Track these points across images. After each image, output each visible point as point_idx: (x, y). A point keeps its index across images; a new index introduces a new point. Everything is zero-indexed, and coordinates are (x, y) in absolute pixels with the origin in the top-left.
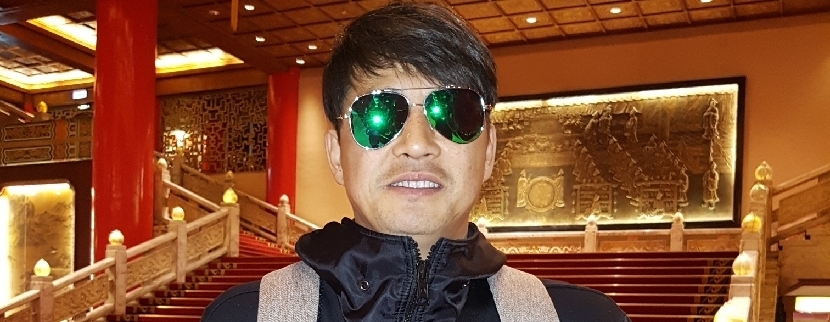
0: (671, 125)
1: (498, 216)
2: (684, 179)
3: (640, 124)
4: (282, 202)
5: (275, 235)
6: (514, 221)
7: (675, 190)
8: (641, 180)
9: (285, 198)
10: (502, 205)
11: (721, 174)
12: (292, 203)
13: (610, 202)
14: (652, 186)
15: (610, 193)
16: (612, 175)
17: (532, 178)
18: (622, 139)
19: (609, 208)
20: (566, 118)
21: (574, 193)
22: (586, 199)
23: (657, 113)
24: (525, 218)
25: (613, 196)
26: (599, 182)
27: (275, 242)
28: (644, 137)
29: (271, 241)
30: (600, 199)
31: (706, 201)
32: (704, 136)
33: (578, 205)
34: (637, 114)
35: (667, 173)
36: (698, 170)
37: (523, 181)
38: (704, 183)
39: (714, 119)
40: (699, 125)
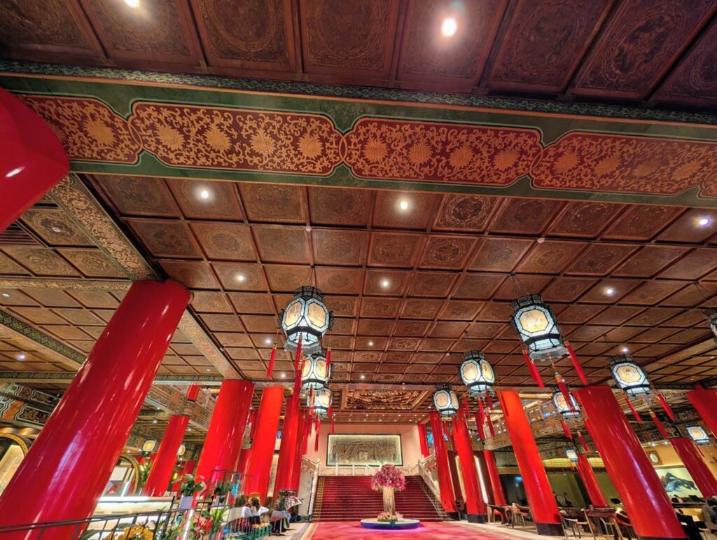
0: (388, 443)
1: (355, 461)
2: (392, 454)
3: (383, 442)
7: (390, 457)
10: (356, 458)
11: (398, 454)
14: (387, 456)
17: (362, 453)
18: (380, 445)
24: (360, 462)
28: (384, 445)
32: (395, 445)
34: (382, 440)
35: (389, 453)
36: (394, 453)
37: (361, 453)
38: (395, 456)
39: (396, 442)
40: (393, 443)
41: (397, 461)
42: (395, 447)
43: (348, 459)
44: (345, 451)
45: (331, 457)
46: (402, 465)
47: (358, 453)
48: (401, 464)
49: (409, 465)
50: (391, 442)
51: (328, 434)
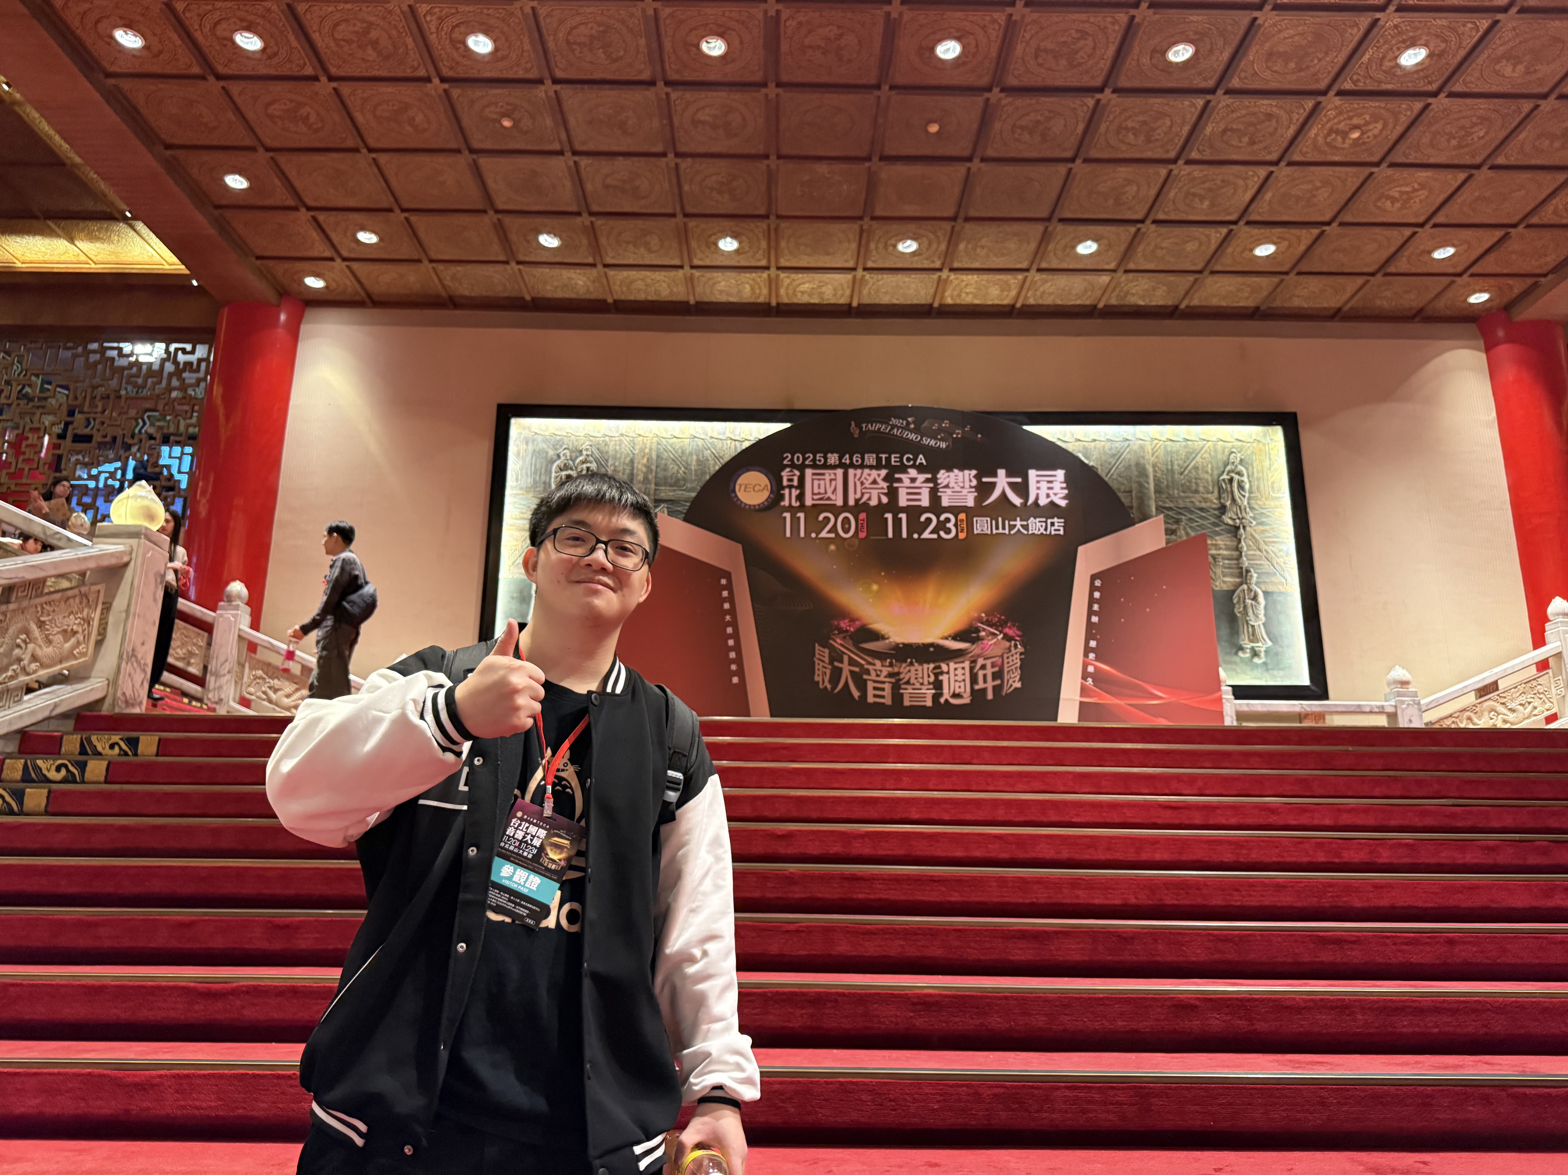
0: (1158, 491)
4: (230, 599)
5: (200, 681)
9: (237, 587)
11: (1266, 594)
12: (255, 603)
23: (1128, 467)
27: (200, 700)
29: (192, 697)
31: (1248, 646)
32: (1226, 519)
36: (1223, 581)
38: (1238, 610)
39: (1241, 487)
40: (1213, 497)
41: (1255, 654)
42: (1234, 531)
46: (1318, 690)
48: (1303, 679)
49: (1404, 683)
50: (1186, 488)
51: (500, 407)
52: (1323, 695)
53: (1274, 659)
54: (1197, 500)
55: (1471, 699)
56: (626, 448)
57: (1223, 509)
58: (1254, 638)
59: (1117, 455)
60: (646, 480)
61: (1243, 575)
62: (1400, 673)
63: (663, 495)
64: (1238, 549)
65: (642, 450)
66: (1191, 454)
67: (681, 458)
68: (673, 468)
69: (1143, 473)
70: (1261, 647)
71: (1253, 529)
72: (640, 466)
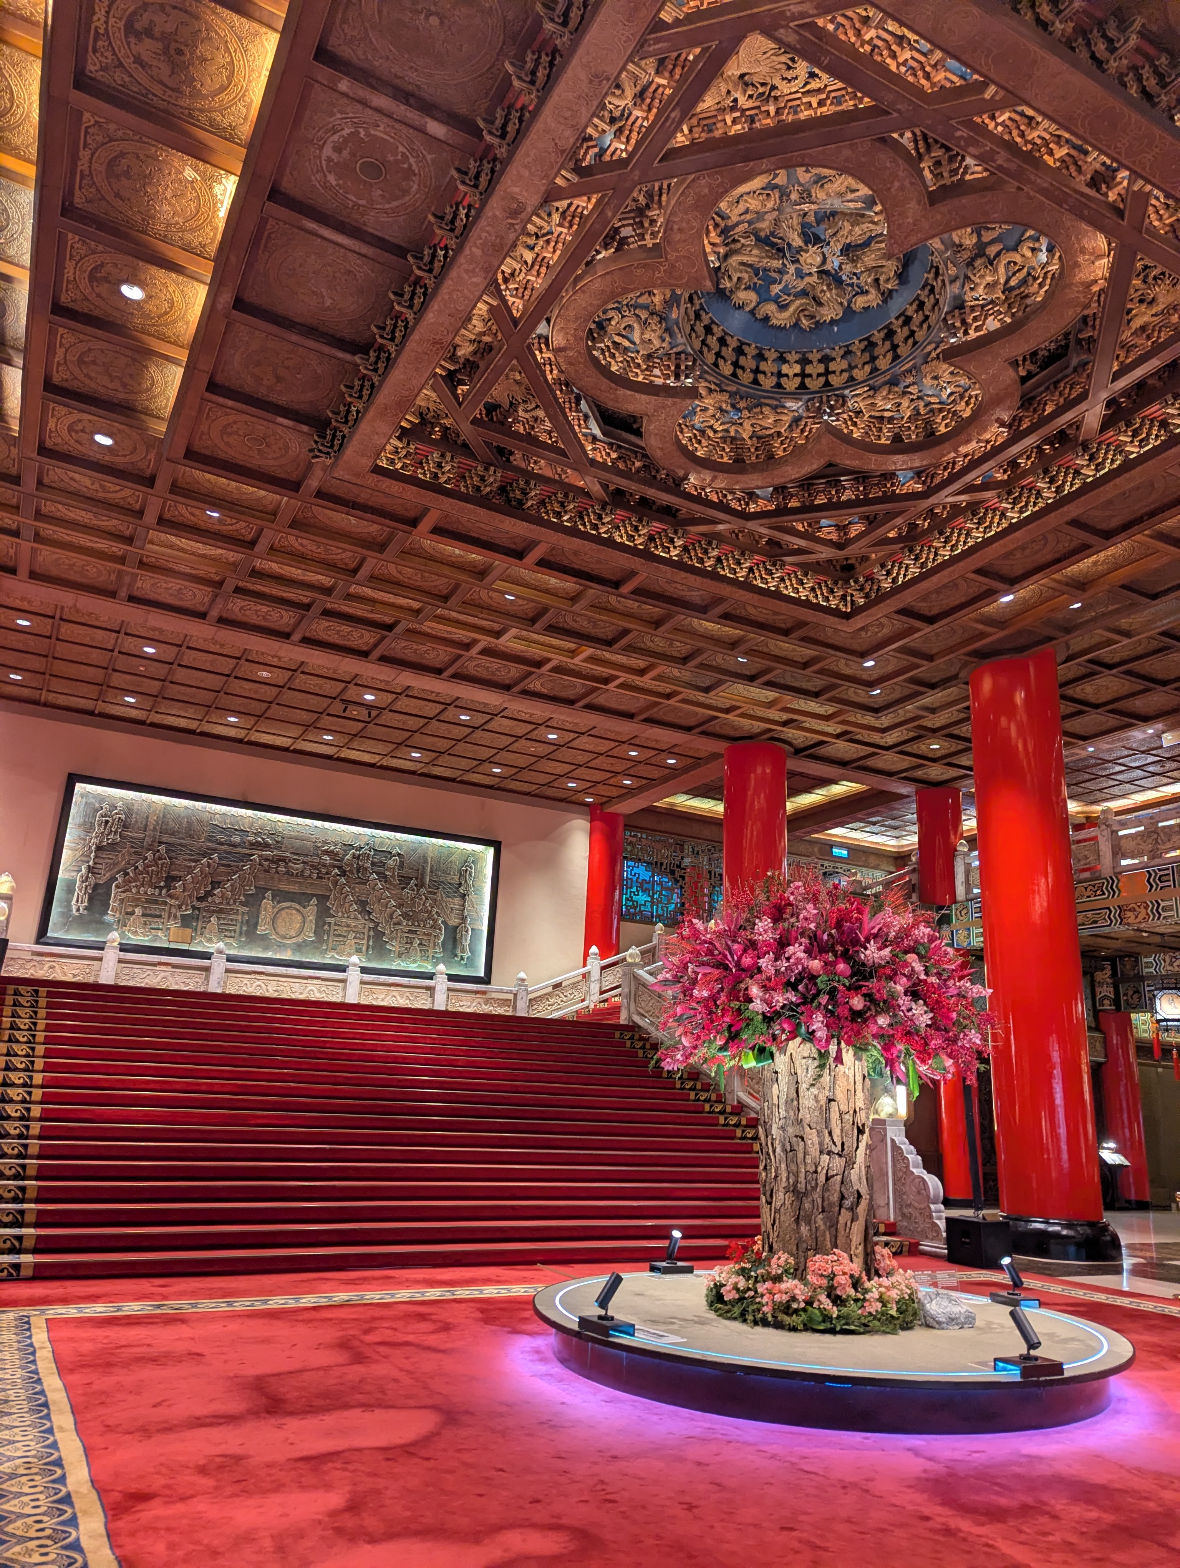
0: (431, 872)
1: (230, 941)
2: (440, 929)
3: (401, 865)
6: (251, 950)
7: (432, 938)
8: (399, 924)
10: (238, 928)
11: (472, 929)
13: (365, 942)
14: (410, 932)
15: (366, 931)
16: (370, 913)
17: (279, 902)
18: (383, 877)
19: (364, 948)
20: (325, 843)
21: (326, 927)
22: (340, 935)
23: (419, 857)
24: (266, 949)
25: (369, 936)
26: (356, 918)
28: (405, 880)
30: (355, 938)
31: (460, 954)
32: (461, 890)
33: (331, 940)
34: (399, 855)
35: (425, 921)
36: (454, 921)
37: (267, 904)
38: (458, 936)
39: (470, 874)
40: (457, 878)
41: (462, 959)
42: (463, 896)
43: (186, 921)
44: (171, 879)
45: (78, 903)
46: (486, 980)
47: (253, 902)
48: (481, 974)
49: (523, 980)
50: (444, 872)
51: (70, 775)
52: (488, 982)
53: (471, 963)
54: (449, 878)
55: (550, 989)
56: (145, 807)
57: (460, 885)
58: (463, 951)
59: (415, 850)
60: (155, 828)
61: (463, 919)
62: (522, 975)
63: (164, 840)
64: (463, 906)
65: (154, 811)
66: (450, 854)
67: (177, 819)
68: (172, 824)
69: (426, 862)
70: (466, 956)
71: (472, 897)
72: (152, 820)
